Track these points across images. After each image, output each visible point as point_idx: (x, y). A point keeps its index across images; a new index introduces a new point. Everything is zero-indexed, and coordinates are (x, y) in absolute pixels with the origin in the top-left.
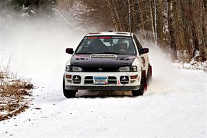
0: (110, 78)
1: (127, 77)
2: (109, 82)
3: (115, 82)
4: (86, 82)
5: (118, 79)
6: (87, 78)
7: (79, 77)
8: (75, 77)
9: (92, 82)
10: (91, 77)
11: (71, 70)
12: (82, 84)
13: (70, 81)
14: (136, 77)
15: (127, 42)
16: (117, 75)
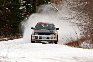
0: (47, 37)
1: (53, 37)
2: (47, 39)
3: (49, 39)
4: (39, 38)
5: (50, 38)
6: (40, 37)
7: (37, 37)
8: (36, 36)
9: (41, 38)
10: (41, 37)
11: (34, 34)
12: (38, 39)
13: (34, 38)
14: (56, 37)
15: (51, 26)
16: (50, 36)
